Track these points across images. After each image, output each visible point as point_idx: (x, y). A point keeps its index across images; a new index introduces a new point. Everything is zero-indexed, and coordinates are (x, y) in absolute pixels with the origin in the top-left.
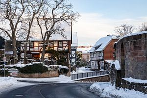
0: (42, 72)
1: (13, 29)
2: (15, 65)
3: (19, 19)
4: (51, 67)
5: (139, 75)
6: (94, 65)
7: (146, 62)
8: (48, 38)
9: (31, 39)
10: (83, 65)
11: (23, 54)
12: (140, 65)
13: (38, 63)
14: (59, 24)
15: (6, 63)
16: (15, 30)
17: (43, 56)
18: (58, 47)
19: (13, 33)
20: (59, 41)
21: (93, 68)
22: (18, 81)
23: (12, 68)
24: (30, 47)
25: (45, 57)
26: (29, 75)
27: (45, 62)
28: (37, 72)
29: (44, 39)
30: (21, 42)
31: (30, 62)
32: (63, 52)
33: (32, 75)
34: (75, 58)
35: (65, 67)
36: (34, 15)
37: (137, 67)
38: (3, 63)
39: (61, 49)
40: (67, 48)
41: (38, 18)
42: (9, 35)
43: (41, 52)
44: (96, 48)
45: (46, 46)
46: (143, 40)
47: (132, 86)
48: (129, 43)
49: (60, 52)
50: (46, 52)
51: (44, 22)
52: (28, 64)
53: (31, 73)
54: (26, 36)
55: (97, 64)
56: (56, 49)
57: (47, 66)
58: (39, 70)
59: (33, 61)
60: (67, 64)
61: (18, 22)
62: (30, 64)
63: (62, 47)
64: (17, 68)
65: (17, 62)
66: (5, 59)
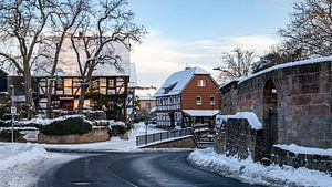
0: (81, 134)
1: (26, 56)
2: (32, 121)
3: (36, 38)
4: (96, 124)
5: (314, 140)
6: (163, 118)
7: (328, 116)
8: (90, 72)
9: (59, 74)
10: (142, 120)
11: (46, 100)
12: (316, 120)
13: (74, 116)
14: (109, 46)
15: (16, 118)
16: (29, 57)
17: (81, 104)
18: (108, 88)
19: (26, 63)
20: (108, 78)
21: (160, 123)
22: (47, 150)
23: (27, 125)
24: (57, 89)
25: (84, 106)
26: (59, 137)
27: (85, 114)
28: (72, 134)
29: (83, 75)
30: (38, 79)
31: (57, 115)
32: (117, 97)
33: (64, 137)
34: (132, 106)
35: (120, 123)
36: (65, 29)
37: (309, 124)
38: (10, 118)
39: (113, 92)
40: (123, 89)
41: (72, 36)
42: (17, 66)
43: (77, 97)
44: (168, 90)
45: (87, 86)
46: (324, 74)
47: (299, 161)
48: (290, 80)
49: (112, 97)
50: (87, 97)
51: (82, 43)
52: (57, 119)
53: (62, 134)
54: (50, 69)
55: (168, 118)
56: (103, 91)
57: (91, 122)
58: (77, 129)
59: (63, 114)
60: (123, 119)
61: (35, 42)
62: (61, 118)
63: (115, 88)
64: (36, 126)
65: (34, 114)
66: (14, 111)
